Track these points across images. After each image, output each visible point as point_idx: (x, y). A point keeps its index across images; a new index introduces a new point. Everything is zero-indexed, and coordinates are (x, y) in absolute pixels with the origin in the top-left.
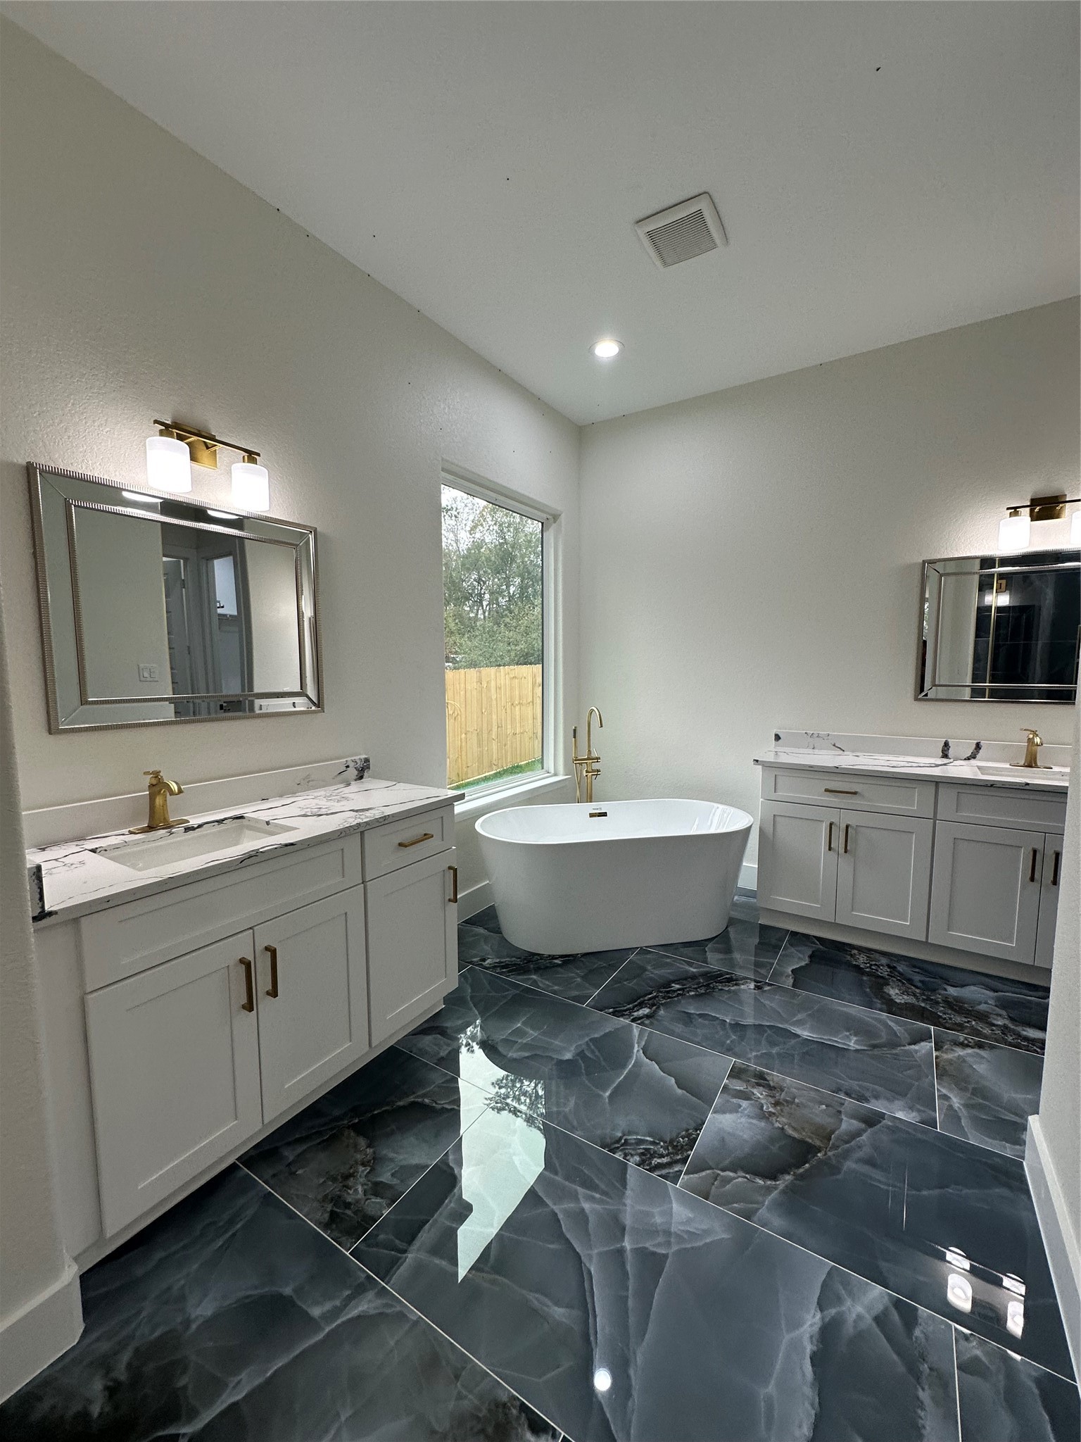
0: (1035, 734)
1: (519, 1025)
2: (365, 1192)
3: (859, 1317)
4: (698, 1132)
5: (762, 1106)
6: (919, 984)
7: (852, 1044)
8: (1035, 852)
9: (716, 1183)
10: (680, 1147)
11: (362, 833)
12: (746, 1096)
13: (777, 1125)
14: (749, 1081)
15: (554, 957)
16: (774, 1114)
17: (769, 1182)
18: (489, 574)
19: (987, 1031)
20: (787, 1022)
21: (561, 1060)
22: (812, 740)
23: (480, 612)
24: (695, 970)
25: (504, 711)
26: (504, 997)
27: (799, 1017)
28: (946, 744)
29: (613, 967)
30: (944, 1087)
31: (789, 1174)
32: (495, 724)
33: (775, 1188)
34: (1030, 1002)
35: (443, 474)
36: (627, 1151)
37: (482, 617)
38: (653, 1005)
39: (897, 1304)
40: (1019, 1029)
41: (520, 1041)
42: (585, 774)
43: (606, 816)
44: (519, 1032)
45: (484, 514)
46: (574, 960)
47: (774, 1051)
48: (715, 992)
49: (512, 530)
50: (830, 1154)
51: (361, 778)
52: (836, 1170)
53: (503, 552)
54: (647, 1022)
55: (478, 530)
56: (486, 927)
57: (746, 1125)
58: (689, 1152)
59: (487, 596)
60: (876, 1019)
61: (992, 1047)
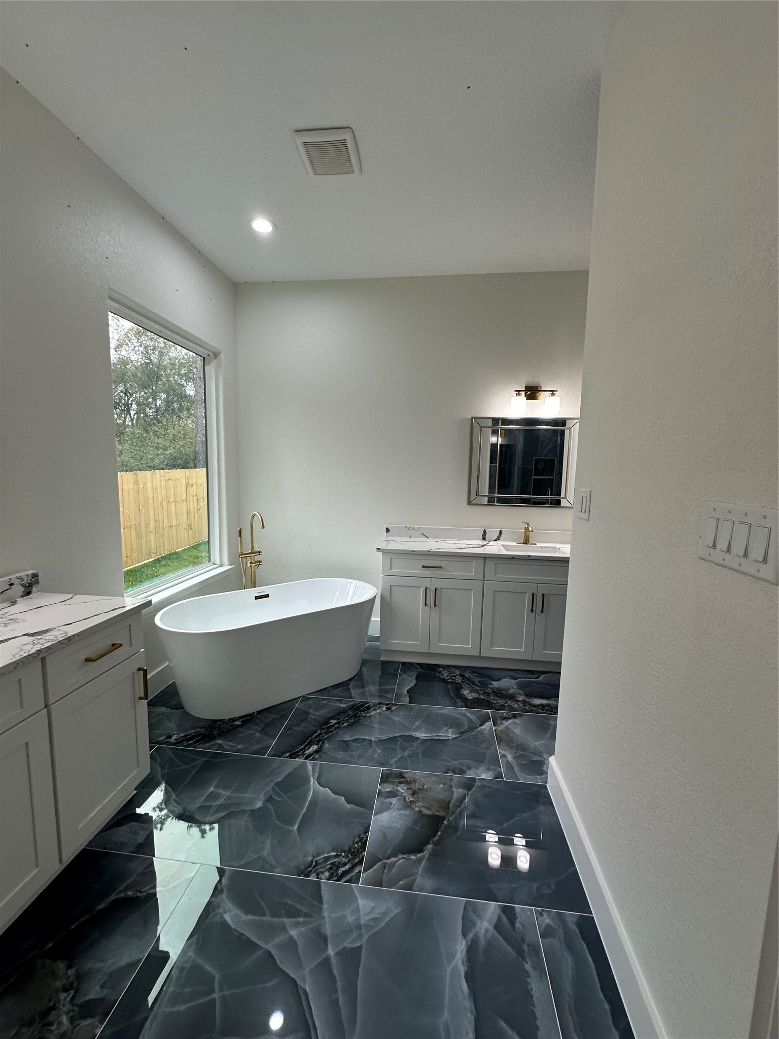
0: (528, 524)
1: (212, 789)
2: (72, 1020)
3: (487, 930)
4: (367, 834)
5: (405, 798)
6: (478, 684)
7: (450, 735)
8: (533, 595)
9: (385, 871)
10: (355, 853)
11: (43, 660)
12: (393, 794)
13: (417, 809)
14: (394, 782)
15: (233, 720)
16: (413, 801)
17: (419, 855)
18: (136, 388)
19: (516, 706)
20: (408, 729)
21: (253, 810)
22: (410, 531)
23: (128, 419)
24: (344, 706)
25: (160, 508)
26: (194, 767)
27: (417, 723)
28: (485, 532)
29: (284, 717)
30: (502, 750)
31: (430, 844)
32: (152, 518)
33: (423, 858)
34: (532, 682)
35: (110, 302)
36: (318, 871)
37: (130, 424)
38: (319, 741)
39: (505, 910)
40: (530, 700)
41: (214, 804)
42: (249, 565)
43: (269, 597)
44: (213, 796)
45: (130, 335)
46: (251, 719)
47: (406, 754)
48: (361, 719)
49: (157, 353)
50: (451, 819)
51: (29, 593)
52: (456, 829)
53: (149, 370)
54: (317, 756)
55: (123, 348)
56: (169, 705)
57: (398, 817)
58: (363, 854)
59: (134, 407)
60: (460, 714)
61: (521, 715)
